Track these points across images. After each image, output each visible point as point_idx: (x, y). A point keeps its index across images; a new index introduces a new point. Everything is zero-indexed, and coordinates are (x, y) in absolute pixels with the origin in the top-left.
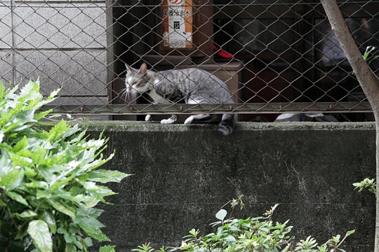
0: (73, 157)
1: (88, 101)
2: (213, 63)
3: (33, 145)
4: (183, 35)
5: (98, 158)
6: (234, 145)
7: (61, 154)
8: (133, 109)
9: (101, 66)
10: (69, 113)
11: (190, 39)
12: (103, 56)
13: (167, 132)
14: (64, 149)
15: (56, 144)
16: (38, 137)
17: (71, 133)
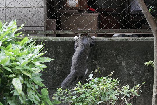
0: (30, 52)
1: (36, 29)
2: (87, 13)
3: (14, 47)
4: (75, 1)
5: (40, 52)
6: (96, 47)
7: (26, 51)
8: (55, 32)
9: (41, 14)
10: (28, 34)
11: (78, 3)
12: (42, 10)
13: (68, 42)
14: (26, 49)
15: (23, 46)
16: (16, 44)
17: (29, 42)
